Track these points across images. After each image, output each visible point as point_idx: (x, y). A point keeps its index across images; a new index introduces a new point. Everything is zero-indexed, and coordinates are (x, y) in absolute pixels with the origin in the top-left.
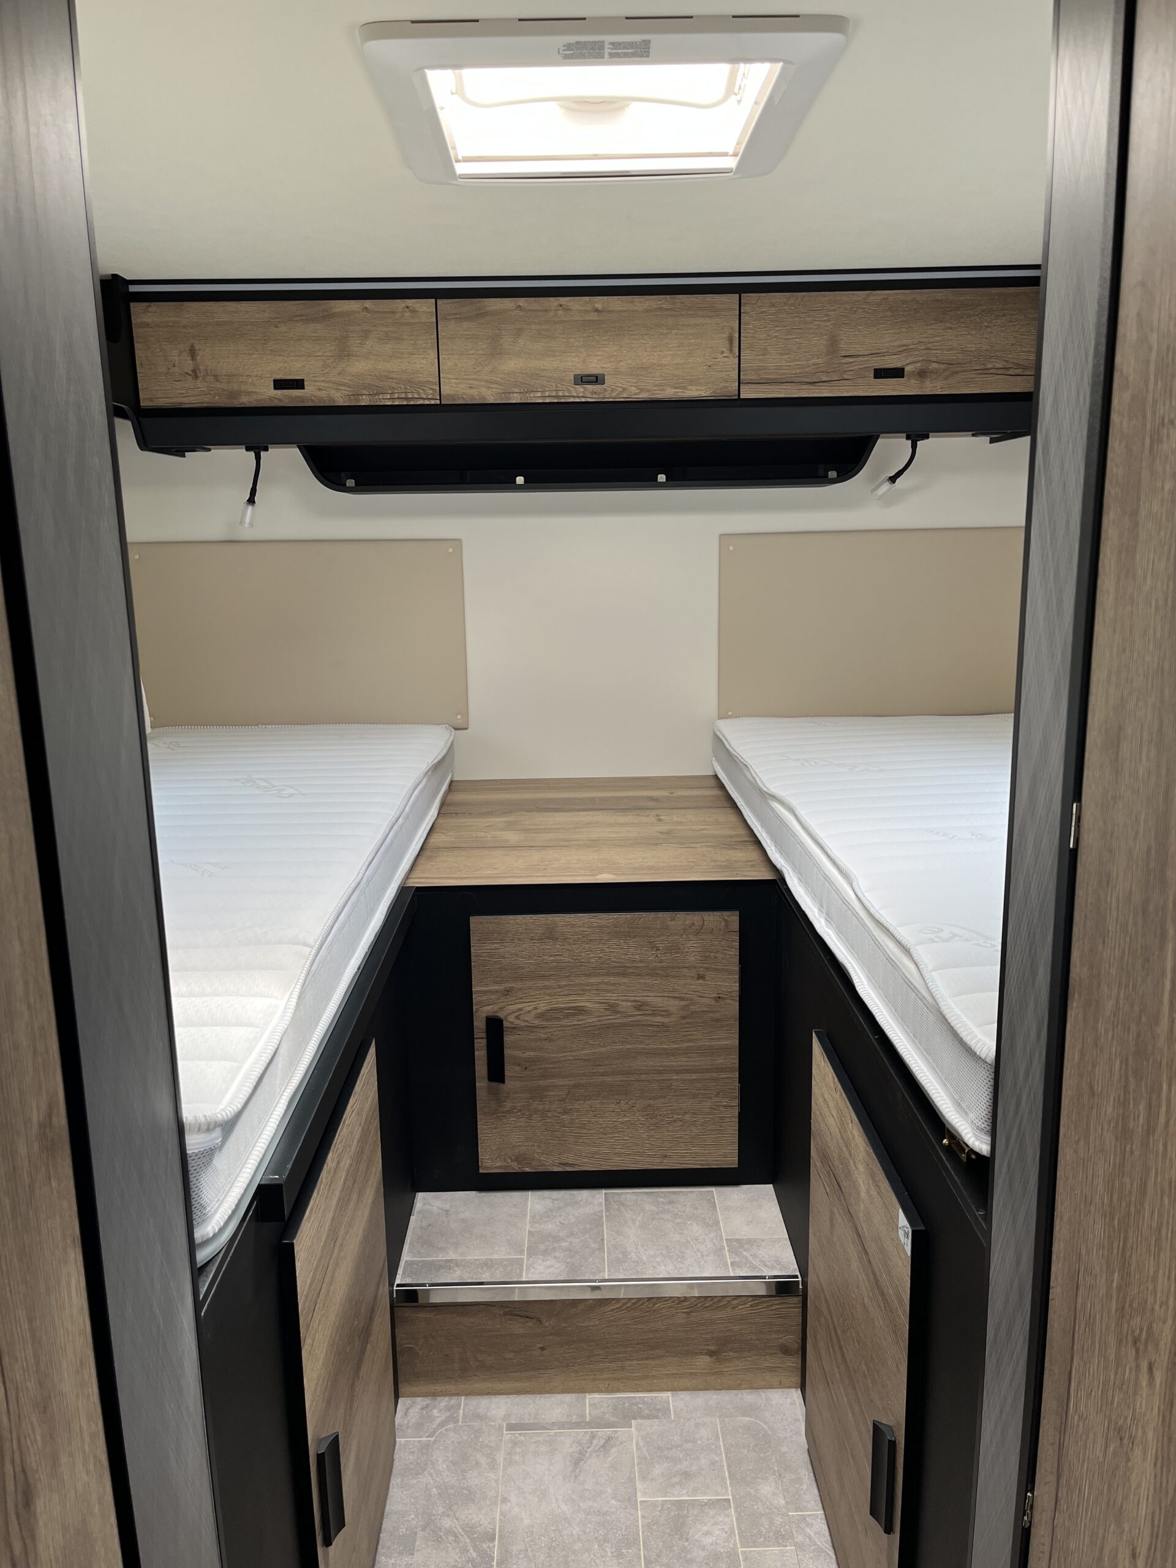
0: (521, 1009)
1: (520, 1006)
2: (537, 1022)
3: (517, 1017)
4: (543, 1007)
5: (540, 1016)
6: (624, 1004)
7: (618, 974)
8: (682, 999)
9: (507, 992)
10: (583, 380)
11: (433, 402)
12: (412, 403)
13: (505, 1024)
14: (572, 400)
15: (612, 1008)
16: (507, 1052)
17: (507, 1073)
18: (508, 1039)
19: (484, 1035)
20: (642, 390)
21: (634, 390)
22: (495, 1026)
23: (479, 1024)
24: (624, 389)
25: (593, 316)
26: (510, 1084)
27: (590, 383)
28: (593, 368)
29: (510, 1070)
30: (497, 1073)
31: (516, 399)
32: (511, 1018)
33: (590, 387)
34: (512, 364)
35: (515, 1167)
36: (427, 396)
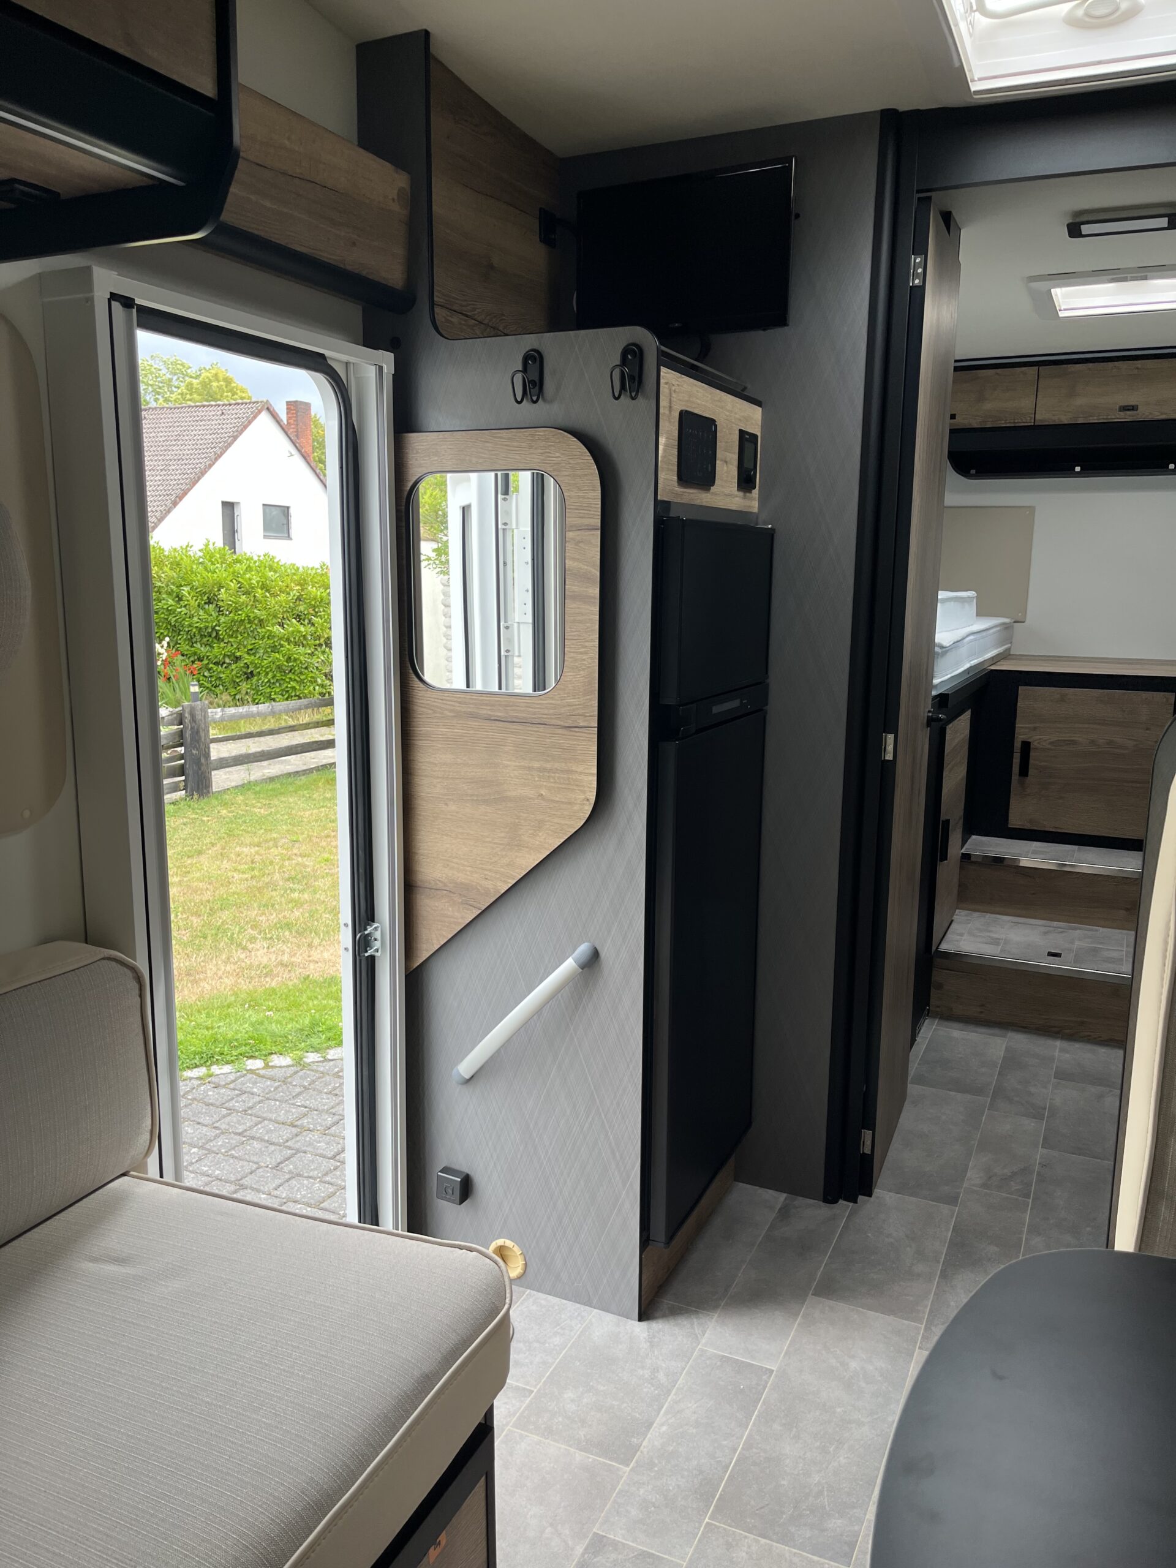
0: (1040, 739)
1: (1041, 737)
2: (1049, 746)
3: (1039, 743)
4: (1054, 737)
5: (1051, 743)
6: (1101, 741)
7: (1099, 724)
8: (1135, 740)
9: (1035, 729)
10: (1124, 408)
11: (1029, 424)
12: (1017, 425)
13: (1032, 746)
14: (1116, 420)
15: (1093, 742)
16: (1031, 761)
17: (1030, 773)
18: (1032, 754)
19: (1019, 751)
20: (1162, 414)
21: (1157, 414)
22: (1026, 746)
23: (1018, 745)
24: (1151, 413)
25: (1136, 372)
26: (1030, 779)
27: (1128, 410)
28: (1132, 401)
29: (1031, 772)
30: (1024, 772)
31: (1080, 421)
32: (1035, 743)
33: (1128, 412)
34: (1080, 402)
35: (1028, 826)
36: (1028, 421)
